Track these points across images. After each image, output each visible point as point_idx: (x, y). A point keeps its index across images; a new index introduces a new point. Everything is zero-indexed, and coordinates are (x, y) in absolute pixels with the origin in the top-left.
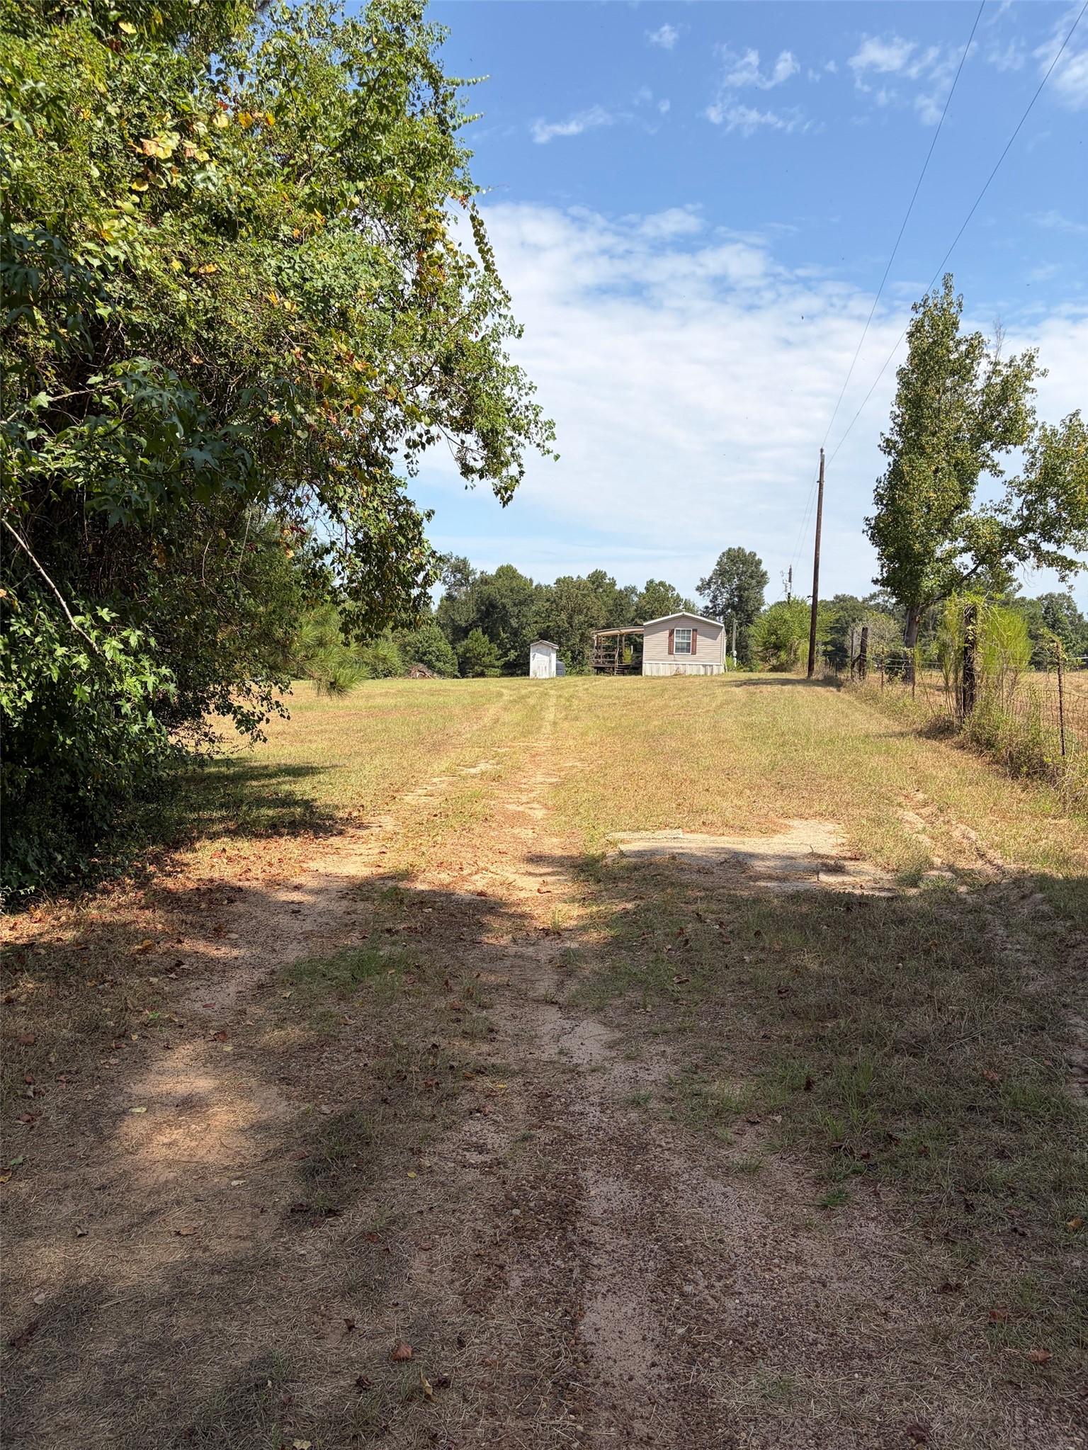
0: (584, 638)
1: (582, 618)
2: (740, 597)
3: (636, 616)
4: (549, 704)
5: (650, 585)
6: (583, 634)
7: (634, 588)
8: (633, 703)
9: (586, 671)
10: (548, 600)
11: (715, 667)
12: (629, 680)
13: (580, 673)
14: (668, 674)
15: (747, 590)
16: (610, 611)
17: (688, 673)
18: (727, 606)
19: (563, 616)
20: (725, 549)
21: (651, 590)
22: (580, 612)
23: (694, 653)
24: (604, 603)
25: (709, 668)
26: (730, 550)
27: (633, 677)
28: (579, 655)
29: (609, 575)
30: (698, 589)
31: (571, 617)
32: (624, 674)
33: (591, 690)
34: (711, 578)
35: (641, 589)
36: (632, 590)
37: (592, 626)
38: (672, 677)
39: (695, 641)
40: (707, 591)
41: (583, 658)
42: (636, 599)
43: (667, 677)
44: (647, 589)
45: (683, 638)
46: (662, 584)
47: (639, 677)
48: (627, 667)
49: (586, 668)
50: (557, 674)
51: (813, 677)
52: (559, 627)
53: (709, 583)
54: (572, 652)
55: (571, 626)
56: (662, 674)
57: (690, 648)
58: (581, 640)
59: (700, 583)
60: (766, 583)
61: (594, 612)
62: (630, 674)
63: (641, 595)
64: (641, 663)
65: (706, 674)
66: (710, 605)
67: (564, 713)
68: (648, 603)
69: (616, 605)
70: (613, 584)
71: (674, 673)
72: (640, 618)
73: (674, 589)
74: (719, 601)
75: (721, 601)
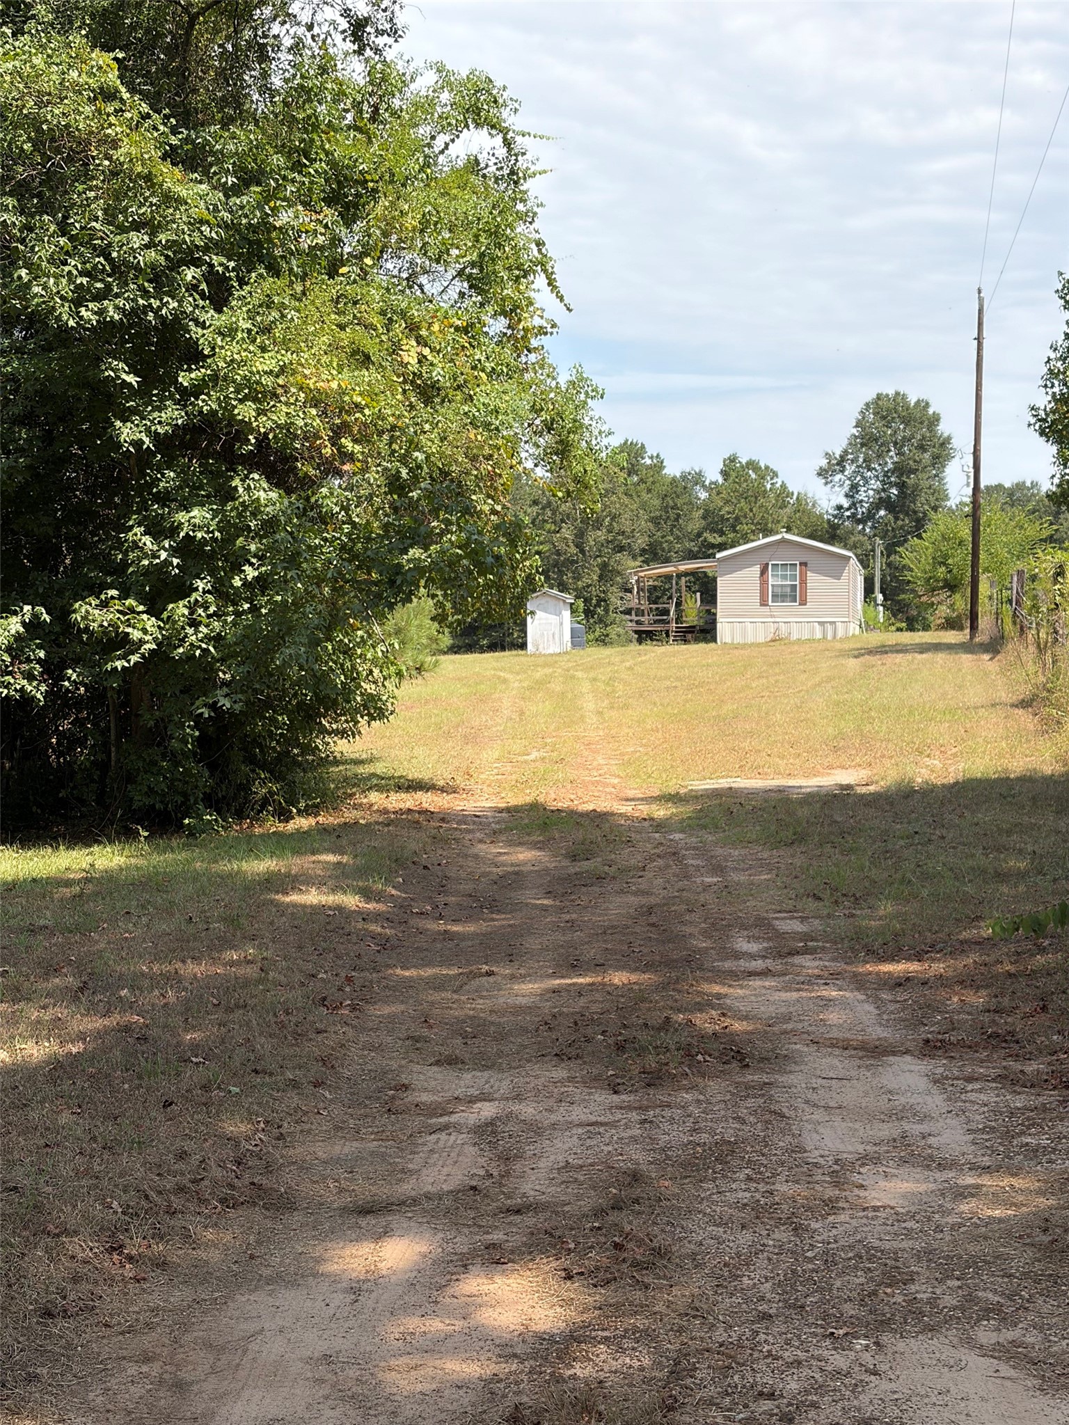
0: (607, 573)
1: (601, 535)
2: (902, 486)
3: (705, 529)
4: (584, 690)
5: (730, 468)
6: (604, 566)
7: (700, 474)
8: (701, 685)
9: (613, 636)
10: (535, 503)
11: (839, 625)
12: (697, 649)
13: (603, 641)
14: (761, 640)
15: (914, 471)
16: (655, 521)
17: (794, 637)
18: (877, 505)
19: (567, 532)
20: (870, 396)
21: (733, 474)
22: (598, 525)
23: (803, 602)
24: (644, 506)
25: (829, 628)
26: (879, 397)
27: (702, 646)
28: (598, 605)
29: (651, 451)
30: (822, 473)
31: (580, 534)
32: (686, 641)
33: (638, 669)
34: (846, 452)
35: (713, 475)
36: (698, 478)
37: (621, 549)
38: (766, 644)
39: (803, 581)
40: (838, 477)
41: (606, 611)
42: (703, 495)
43: (758, 645)
44: (725, 474)
45: (784, 577)
46: (752, 465)
47: (712, 645)
48: (691, 630)
49: (613, 631)
50: (574, 645)
51: (977, 640)
52: (558, 553)
53: (841, 461)
54: (586, 601)
55: (582, 551)
56: (750, 640)
57: (795, 595)
58: (601, 577)
59: (824, 463)
60: (949, 457)
61: (626, 525)
62: (697, 640)
63: (713, 488)
64: (714, 622)
65: (824, 638)
66: (846, 503)
67: (606, 702)
68: (727, 502)
69: (665, 509)
70: (659, 466)
71: (771, 636)
72: (713, 531)
73: (775, 475)
74: (862, 496)
75: (866, 495)
